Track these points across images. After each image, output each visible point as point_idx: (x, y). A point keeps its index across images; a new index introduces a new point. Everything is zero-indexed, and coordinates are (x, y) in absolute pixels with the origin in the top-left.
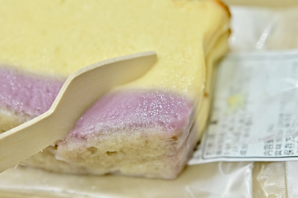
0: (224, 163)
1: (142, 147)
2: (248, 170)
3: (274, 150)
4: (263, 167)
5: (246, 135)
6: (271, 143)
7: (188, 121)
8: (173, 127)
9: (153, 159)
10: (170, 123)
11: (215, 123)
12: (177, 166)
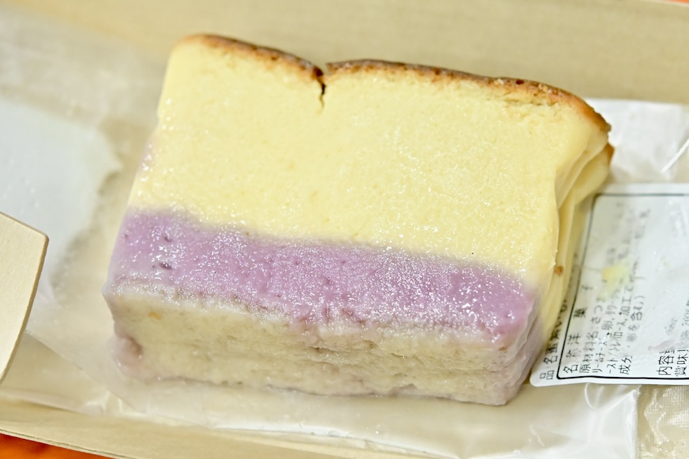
0: (593, 385)
1: (449, 357)
2: (631, 398)
3: (675, 366)
4: (655, 393)
5: (631, 338)
6: (671, 354)
7: (526, 323)
8: (502, 333)
9: (466, 374)
10: (497, 327)
11: (581, 313)
12: (506, 388)
